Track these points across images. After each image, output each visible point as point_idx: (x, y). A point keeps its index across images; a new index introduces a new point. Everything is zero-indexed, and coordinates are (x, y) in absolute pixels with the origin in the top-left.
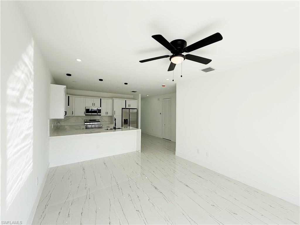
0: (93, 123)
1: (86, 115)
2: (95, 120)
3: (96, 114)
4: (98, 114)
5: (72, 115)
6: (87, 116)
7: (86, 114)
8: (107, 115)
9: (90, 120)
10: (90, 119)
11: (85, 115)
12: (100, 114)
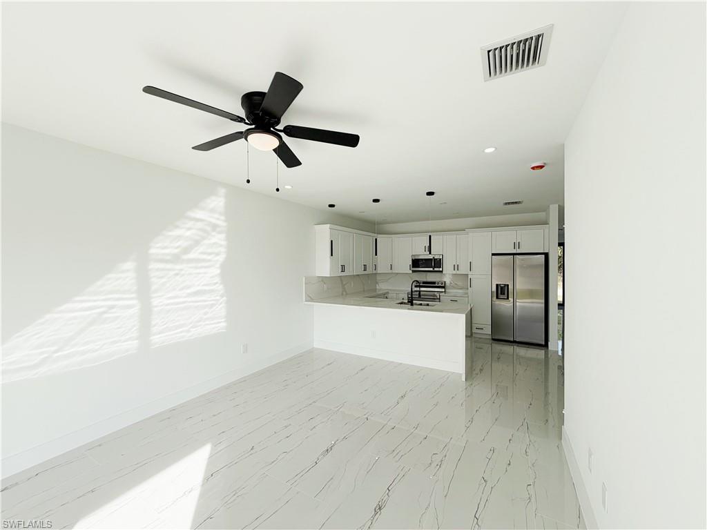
1: (413, 271)
2: (434, 283)
3: (431, 269)
4: (436, 269)
5: (390, 271)
6: (415, 274)
8: (458, 272)
10: (425, 280)
11: (411, 272)
12: (441, 269)
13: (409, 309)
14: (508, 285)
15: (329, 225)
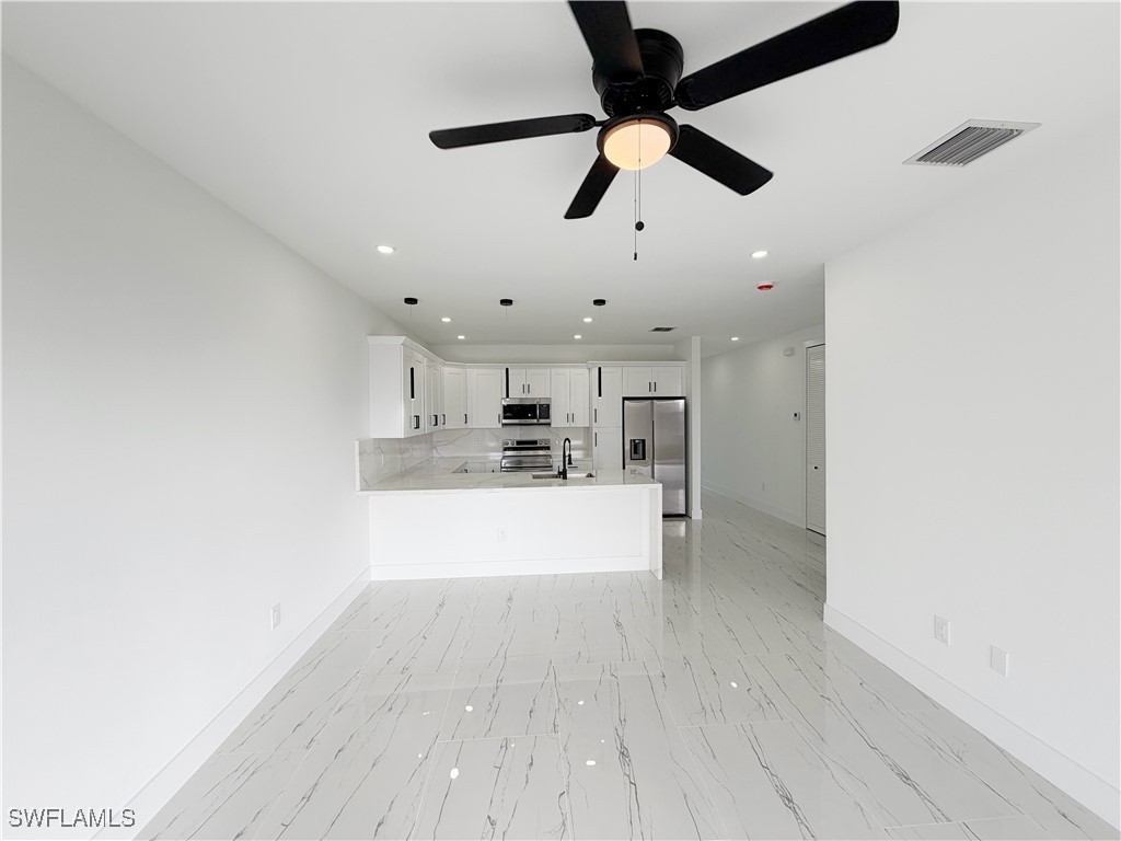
0: (531, 453)
1: (504, 425)
2: (535, 442)
3: (535, 421)
4: (542, 421)
5: (464, 426)
6: (508, 428)
7: (505, 421)
8: (573, 425)
9: (518, 443)
10: (519, 439)
11: (499, 426)
12: (548, 421)
13: (560, 485)
14: (644, 441)
15: (402, 339)
